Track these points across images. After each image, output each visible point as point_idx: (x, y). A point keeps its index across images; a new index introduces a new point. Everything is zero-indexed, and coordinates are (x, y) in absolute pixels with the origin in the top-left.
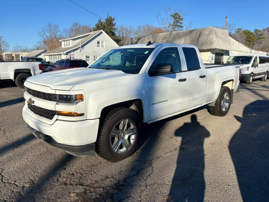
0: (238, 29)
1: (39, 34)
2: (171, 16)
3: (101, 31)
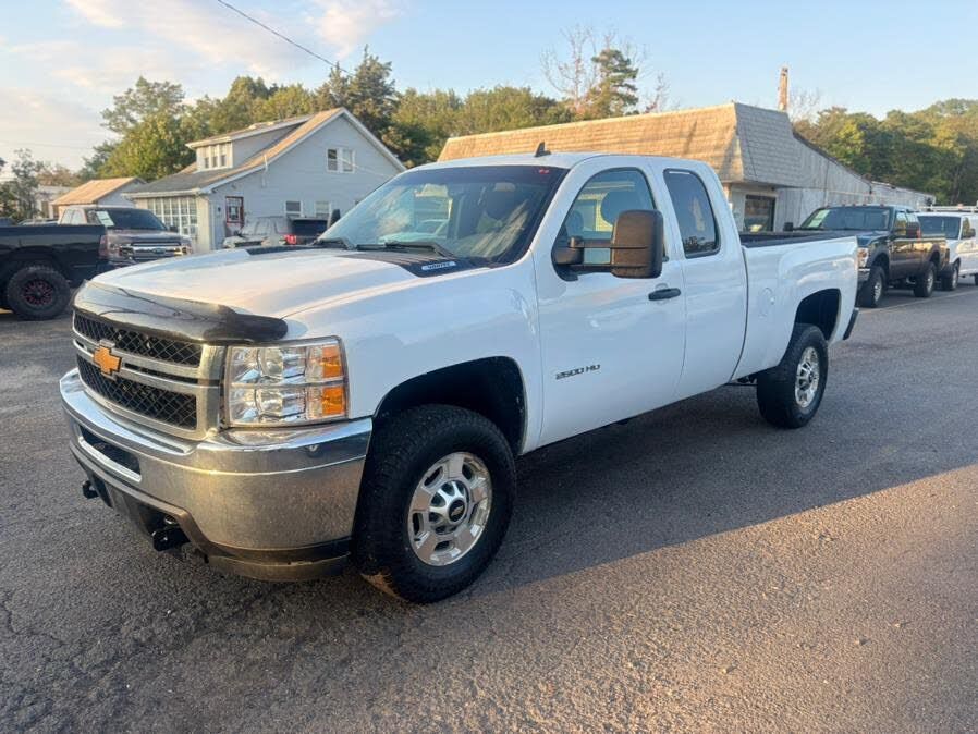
0: (829, 111)
1: (107, 121)
2: (596, 60)
3: (340, 113)
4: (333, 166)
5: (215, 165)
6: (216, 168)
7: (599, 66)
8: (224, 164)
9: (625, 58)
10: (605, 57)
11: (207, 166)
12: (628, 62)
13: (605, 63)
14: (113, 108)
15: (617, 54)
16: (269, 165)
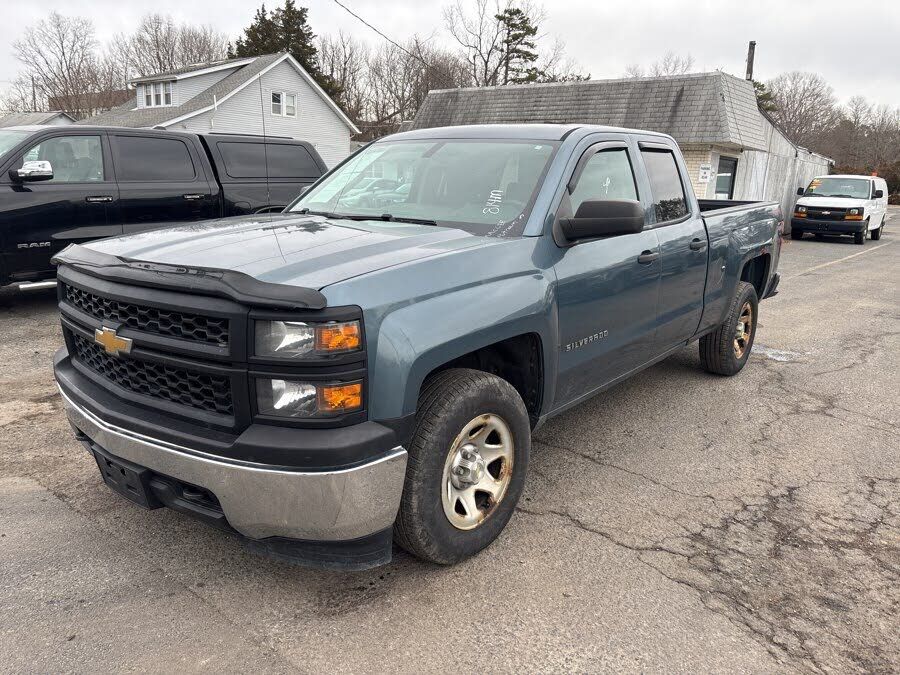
2: (500, 18)
3: (285, 57)
4: (277, 110)
5: (158, 102)
6: (159, 106)
7: (502, 23)
8: (168, 101)
9: (526, 16)
10: (507, 15)
11: (148, 103)
12: (528, 20)
13: (507, 21)
15: (517, 12)
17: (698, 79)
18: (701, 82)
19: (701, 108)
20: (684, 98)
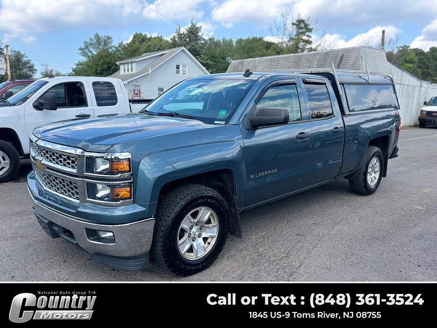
0: (402, 47)
1: (80, 52)
2: (293, 24)
3: (181, 49)
4: (178, 72)
5: (128, 71)
6: (128, 73)
7: (295, 27)
8: (132, 71)
9: (307, 23)
10: (297, 23)
11: (125, 72)
12: (308, 25)
13: (297, 26)
14: (83, 46)
15: (303, 21)
16: (151, 72)
17: (351, 50)
18: (352, 51)
19: (351, 63)
20: (343, 59)
